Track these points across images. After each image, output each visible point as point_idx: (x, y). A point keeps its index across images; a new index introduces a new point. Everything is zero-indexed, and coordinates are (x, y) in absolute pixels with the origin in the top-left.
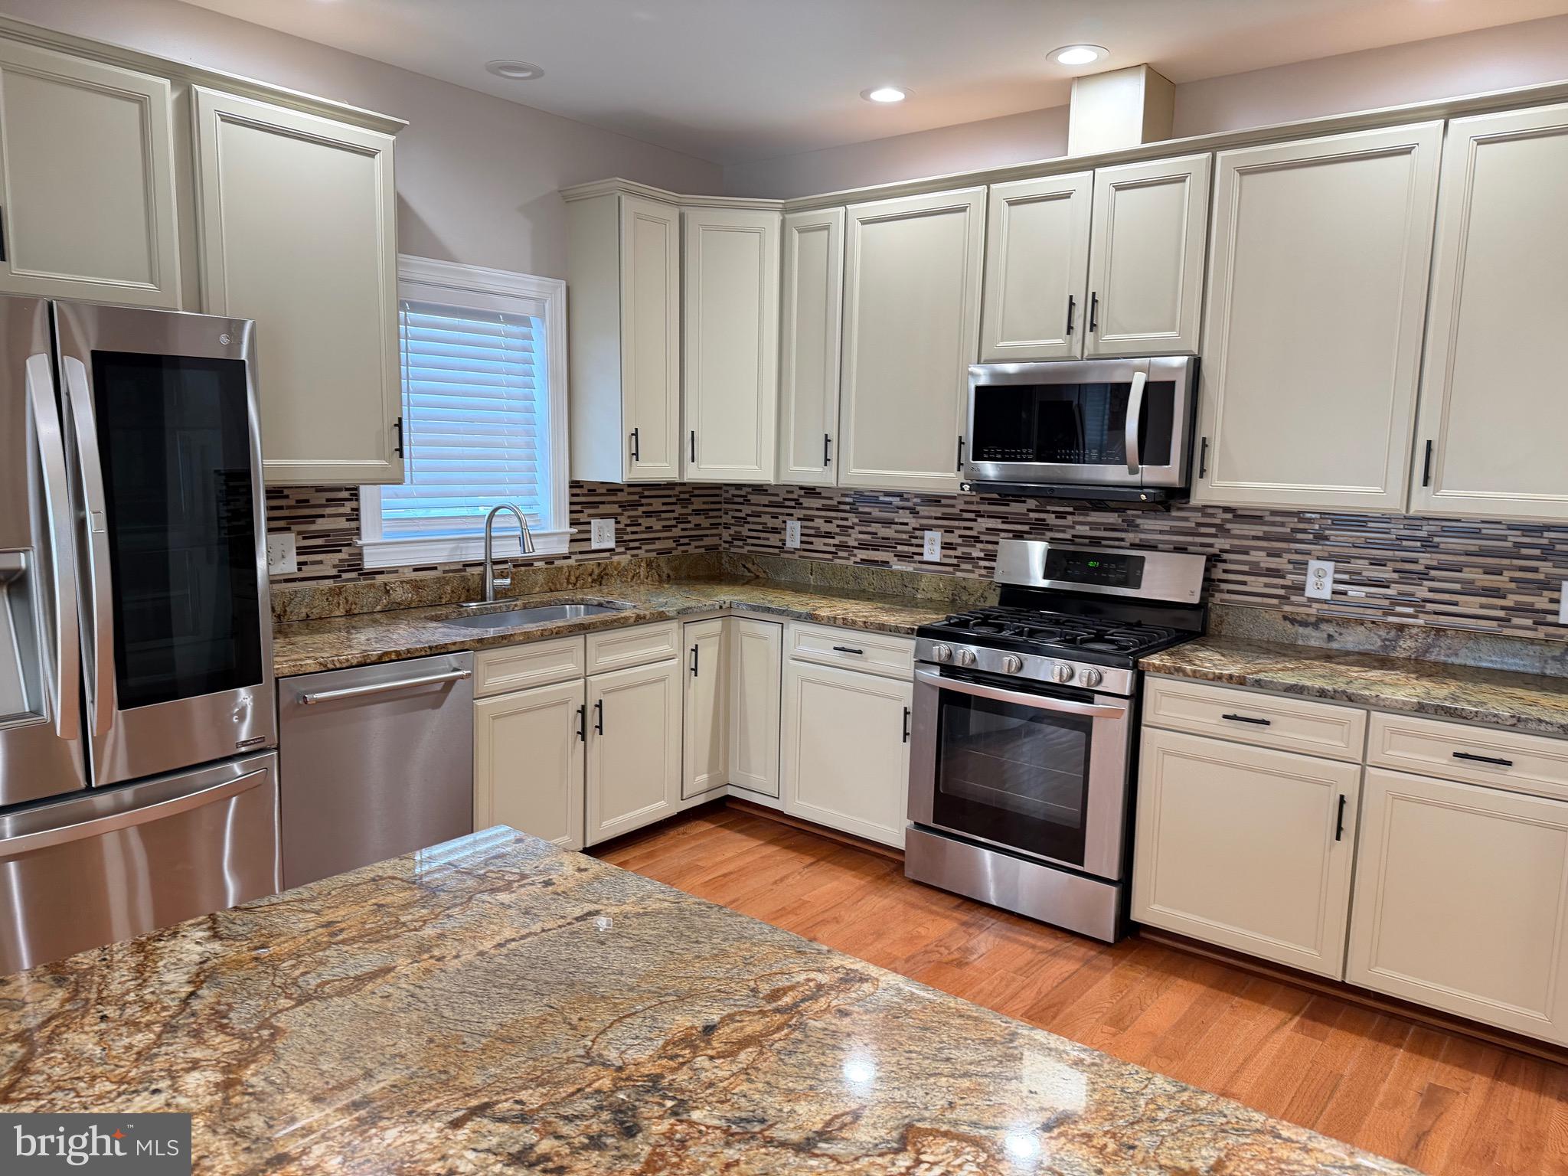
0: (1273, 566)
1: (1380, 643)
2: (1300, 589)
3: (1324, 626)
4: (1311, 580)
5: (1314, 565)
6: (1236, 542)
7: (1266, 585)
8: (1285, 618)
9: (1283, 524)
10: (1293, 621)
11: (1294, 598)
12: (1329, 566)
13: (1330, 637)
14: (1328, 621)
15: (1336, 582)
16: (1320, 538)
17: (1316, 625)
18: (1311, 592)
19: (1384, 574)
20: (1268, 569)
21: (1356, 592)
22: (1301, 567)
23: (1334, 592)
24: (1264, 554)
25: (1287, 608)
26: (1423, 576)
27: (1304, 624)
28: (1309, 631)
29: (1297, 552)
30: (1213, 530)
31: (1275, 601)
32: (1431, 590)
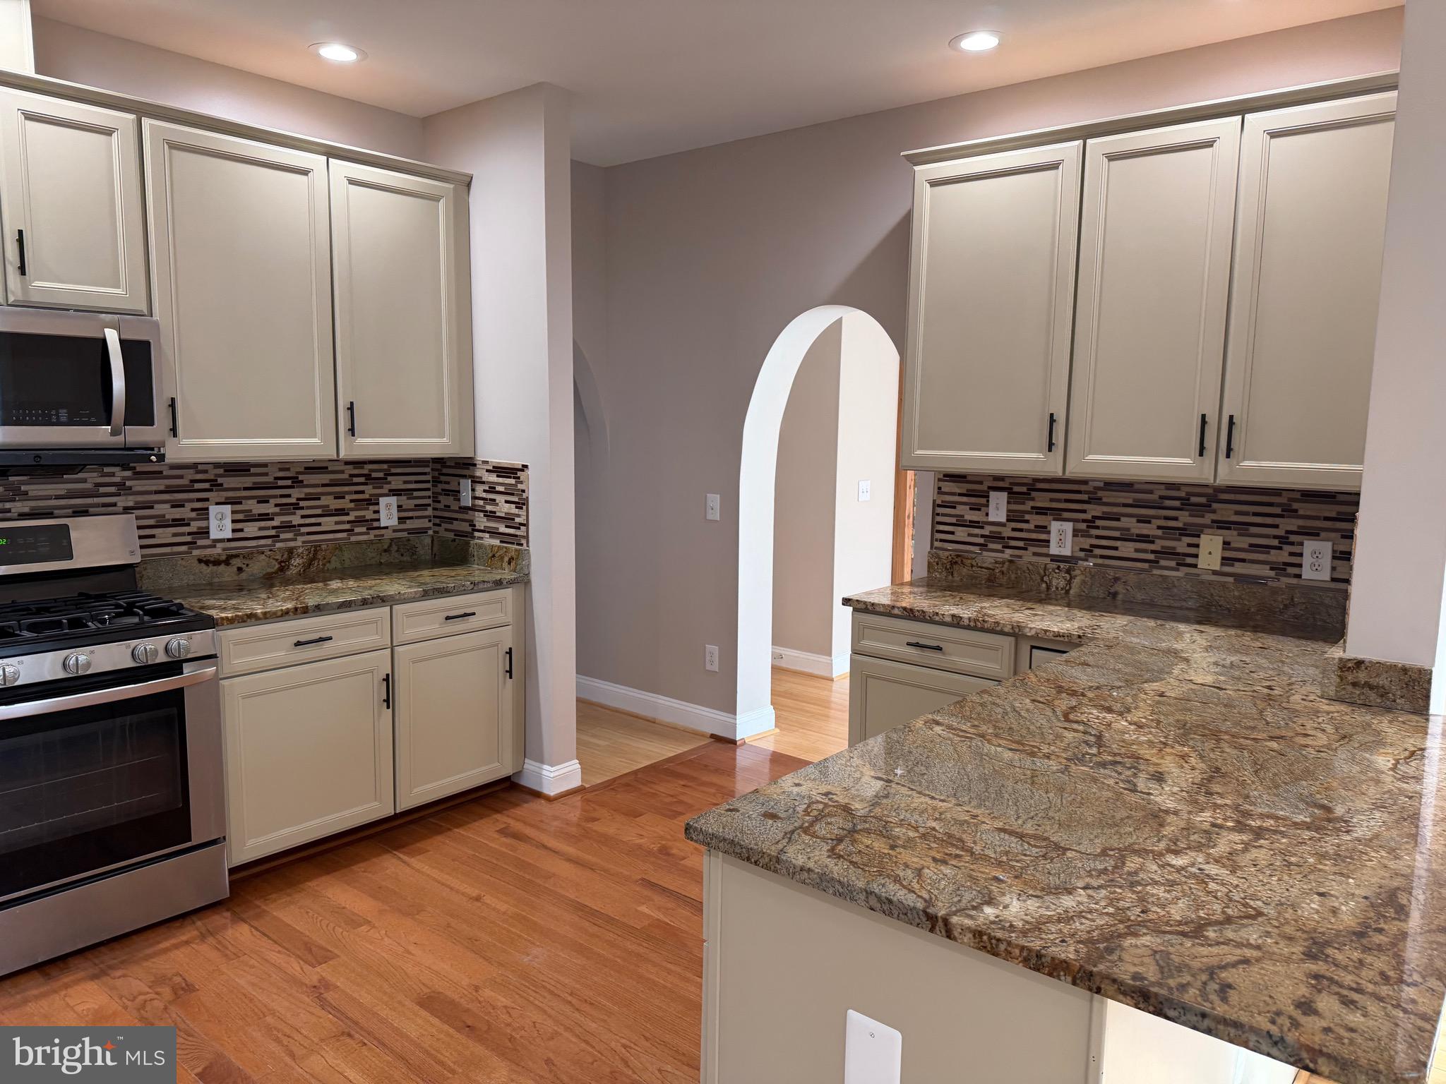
0: (178, 516)
1: (277, 566)
2: (205, 532)
3: (234, 561)
4: (213, 524)
5: (214, 510)
6: (140, 498)
7: (175, 535)
8: (200, 561)
9: (181, 477)
10: (207, 563)
11: (200, 543)
12: (227, 509)
13: (240, 569)
14: (237, 556)
15: (233, 521)
16: (215, 485)
17: (227, 562)
18: (214, 534)
19: (269, 508)
20: (174, 520)
21: (251, 529)
22: (203, 513)
23: (234, 531)
24: (167, 506)
25: (196, 552)
26: (296, 507)
27: (217, 563)
28: (222, 567)
29: (199, 500)
30: (113, 489)
31: (184, 548)
32: (303, 517)
